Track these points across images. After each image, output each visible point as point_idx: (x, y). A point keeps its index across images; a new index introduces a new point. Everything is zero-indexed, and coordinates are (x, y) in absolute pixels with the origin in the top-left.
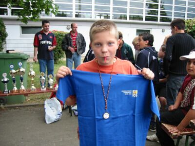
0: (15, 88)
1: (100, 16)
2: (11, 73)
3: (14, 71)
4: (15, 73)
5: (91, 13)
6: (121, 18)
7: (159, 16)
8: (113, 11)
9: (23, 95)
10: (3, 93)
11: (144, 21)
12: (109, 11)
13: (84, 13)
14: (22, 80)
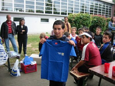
1: (17, 10)
5: (12, 8)
6: (29, 11)
7: (53, 11)
8: (26, 7)
11: (44, 13)
12: (24, 7)
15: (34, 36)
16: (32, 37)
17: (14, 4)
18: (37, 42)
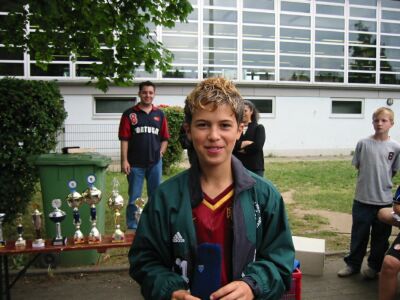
0: (79, 234)
1: (253, 75)
2: (71, 200)
3: (77, 195)
4: (78, 200)
5: (236, 69)
6: (294, 78)
9: (96, 251)
10: (52, 244)
11: (346, 83)
12: (273, 65)
13: (220, 69)
14: (93, 214)
15: (306, 164)
16: (298, 167)
17: (244, 55)
18: (316, 184)
